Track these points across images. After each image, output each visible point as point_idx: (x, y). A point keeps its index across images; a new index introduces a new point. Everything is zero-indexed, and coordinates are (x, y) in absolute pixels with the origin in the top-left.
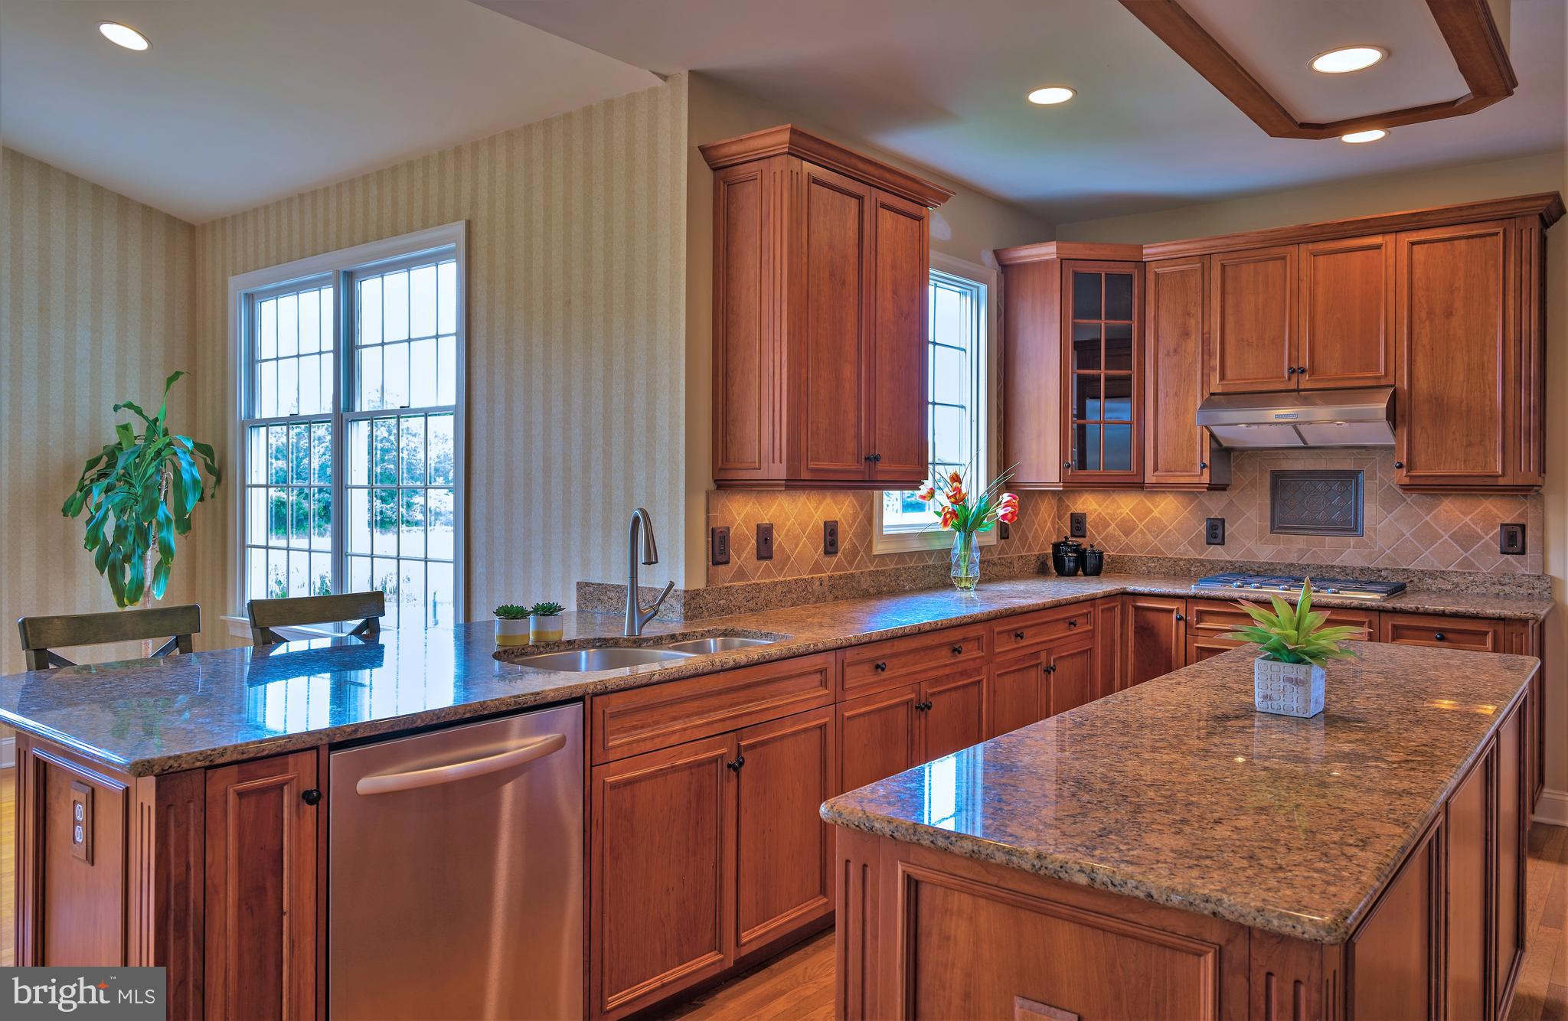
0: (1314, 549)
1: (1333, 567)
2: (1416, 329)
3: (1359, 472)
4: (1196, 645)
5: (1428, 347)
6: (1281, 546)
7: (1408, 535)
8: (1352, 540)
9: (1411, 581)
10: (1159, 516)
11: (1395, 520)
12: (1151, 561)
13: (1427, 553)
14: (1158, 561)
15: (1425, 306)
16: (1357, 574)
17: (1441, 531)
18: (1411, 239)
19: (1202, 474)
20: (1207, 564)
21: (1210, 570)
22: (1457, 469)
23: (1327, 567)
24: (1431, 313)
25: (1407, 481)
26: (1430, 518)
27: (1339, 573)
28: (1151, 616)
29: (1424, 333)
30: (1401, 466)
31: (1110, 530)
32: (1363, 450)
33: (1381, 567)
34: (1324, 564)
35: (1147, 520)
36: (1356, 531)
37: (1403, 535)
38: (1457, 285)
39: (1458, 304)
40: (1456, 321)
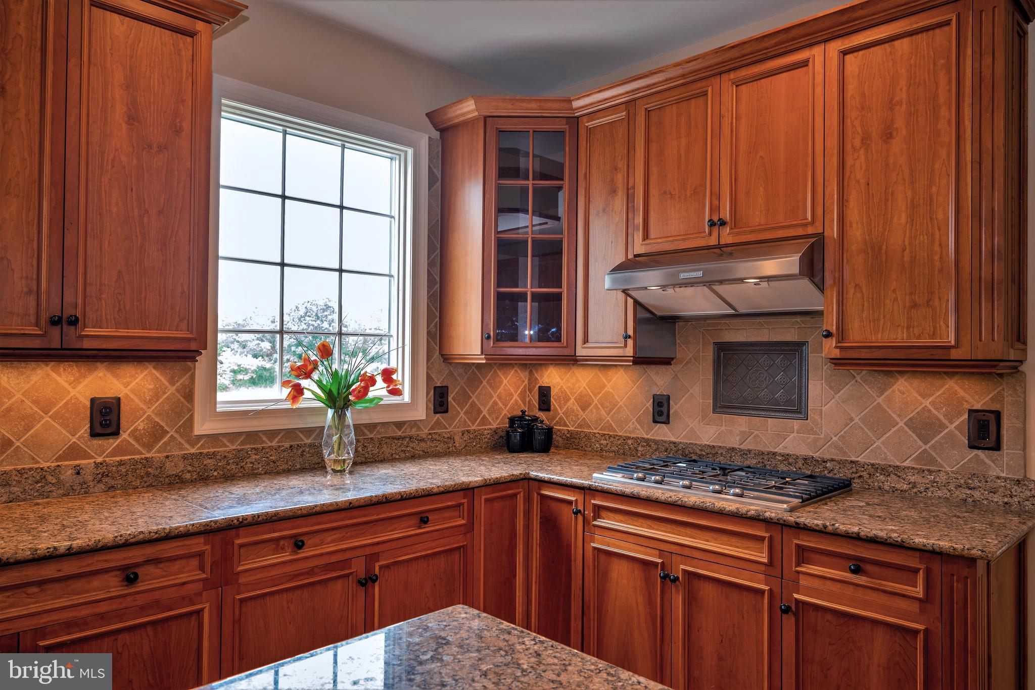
0: (756, 432)
1: (774, 454)
2: (849, 161)
3: (804, 343)
4: (593, 545)
5: (862, 181)
6: (723, 428)
7: (857, 420)
8: (796, 424)
9: (860, 476)
10: (611, 390)
11: (843, 402)
12: (603, 438)
13: (878, 443)
14: (609, 438)
15: (860, 130)
17: (895, 416)
18: (841, 47)
19: (626, 346)
20: (653, 445)
21: (656, 450)
22: (900, 337)
23: (769, 454)
24: (866, 140)
25: (836, 353)
26: (883, 401)
27: (782, 462)
28: (553, 505)
29: (857, 164)
30: (829, 335)
31: (570, 403)
32: (808, 319)
33: (827, 456)
34: (766, 450)
35: (600, 395)
36: (800, 413)
37: (852, 420)
38: (897, 99)
39: (900, 123)
40: (897, 145)
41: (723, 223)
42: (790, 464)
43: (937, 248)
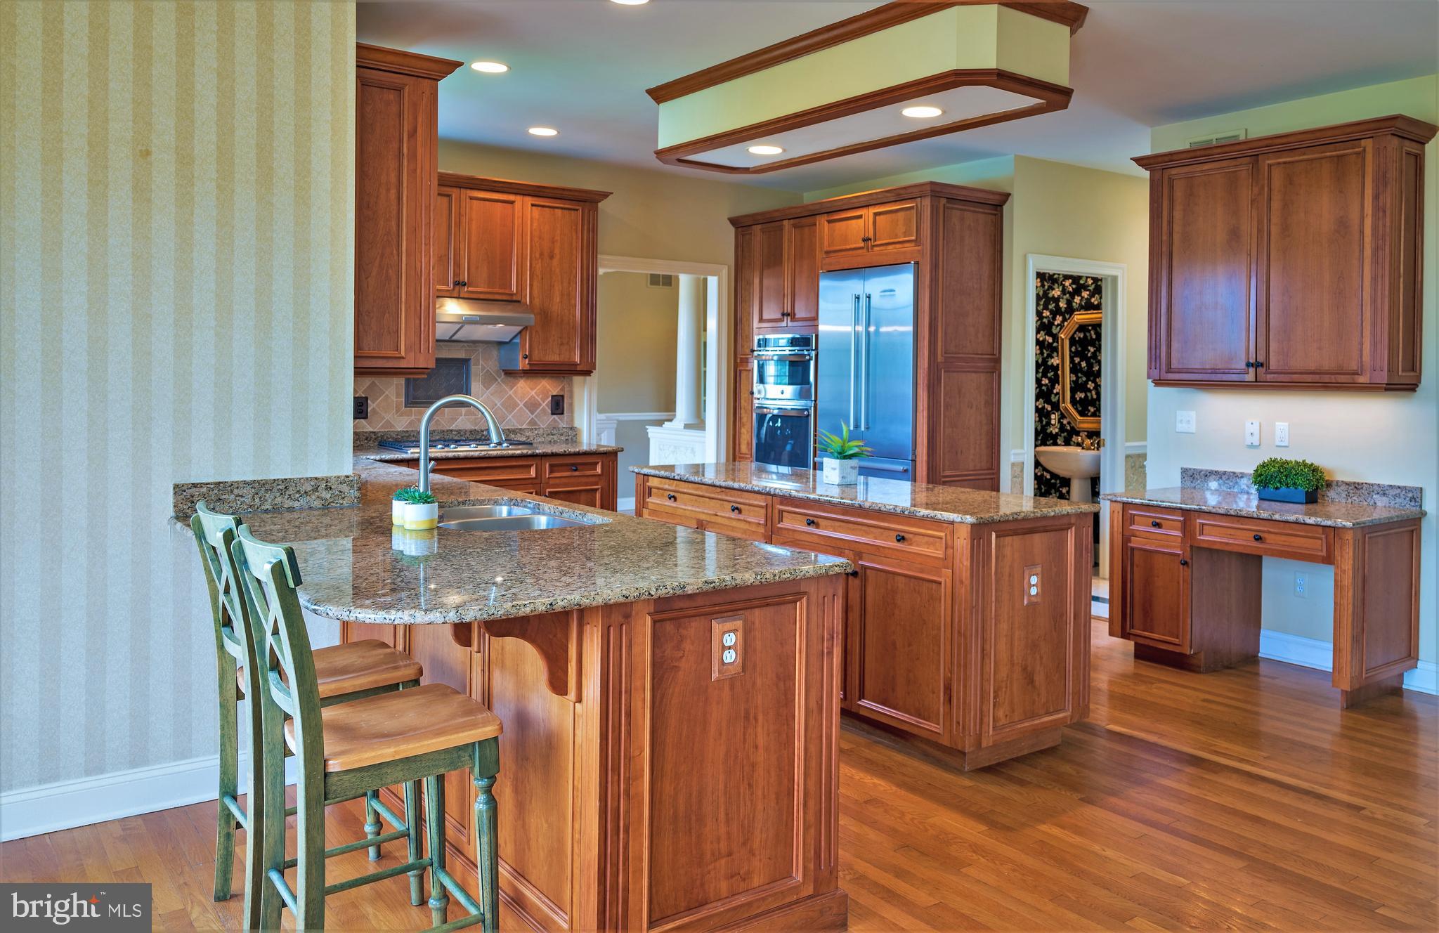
1: (451, 431)
3: (469, 360)
5: (540, 277)
6: (413, 417)
7: (499, 405)
11: (492, 395)
13: (510, 417)
15: (539, 249)
16: (468, 435)
17: (518, 401)
18: (533, 203)
22: (556, 359)
23: (447, 431)
24: (542, 254)
26: (513, 393)
27: (456, 435)
29: (539, 268)
30: (526, 357)
32: (471, 344)
33: (483, 428)
34: (445, 429)
37: (496, 405)
38: (556, 238)
39: (557, 251)
40: (555, 262)
41: (465, 285)
42: (461, 436)
43: (572, 317)
